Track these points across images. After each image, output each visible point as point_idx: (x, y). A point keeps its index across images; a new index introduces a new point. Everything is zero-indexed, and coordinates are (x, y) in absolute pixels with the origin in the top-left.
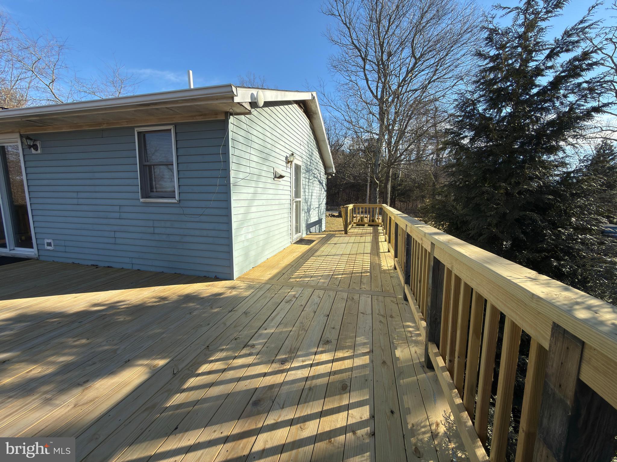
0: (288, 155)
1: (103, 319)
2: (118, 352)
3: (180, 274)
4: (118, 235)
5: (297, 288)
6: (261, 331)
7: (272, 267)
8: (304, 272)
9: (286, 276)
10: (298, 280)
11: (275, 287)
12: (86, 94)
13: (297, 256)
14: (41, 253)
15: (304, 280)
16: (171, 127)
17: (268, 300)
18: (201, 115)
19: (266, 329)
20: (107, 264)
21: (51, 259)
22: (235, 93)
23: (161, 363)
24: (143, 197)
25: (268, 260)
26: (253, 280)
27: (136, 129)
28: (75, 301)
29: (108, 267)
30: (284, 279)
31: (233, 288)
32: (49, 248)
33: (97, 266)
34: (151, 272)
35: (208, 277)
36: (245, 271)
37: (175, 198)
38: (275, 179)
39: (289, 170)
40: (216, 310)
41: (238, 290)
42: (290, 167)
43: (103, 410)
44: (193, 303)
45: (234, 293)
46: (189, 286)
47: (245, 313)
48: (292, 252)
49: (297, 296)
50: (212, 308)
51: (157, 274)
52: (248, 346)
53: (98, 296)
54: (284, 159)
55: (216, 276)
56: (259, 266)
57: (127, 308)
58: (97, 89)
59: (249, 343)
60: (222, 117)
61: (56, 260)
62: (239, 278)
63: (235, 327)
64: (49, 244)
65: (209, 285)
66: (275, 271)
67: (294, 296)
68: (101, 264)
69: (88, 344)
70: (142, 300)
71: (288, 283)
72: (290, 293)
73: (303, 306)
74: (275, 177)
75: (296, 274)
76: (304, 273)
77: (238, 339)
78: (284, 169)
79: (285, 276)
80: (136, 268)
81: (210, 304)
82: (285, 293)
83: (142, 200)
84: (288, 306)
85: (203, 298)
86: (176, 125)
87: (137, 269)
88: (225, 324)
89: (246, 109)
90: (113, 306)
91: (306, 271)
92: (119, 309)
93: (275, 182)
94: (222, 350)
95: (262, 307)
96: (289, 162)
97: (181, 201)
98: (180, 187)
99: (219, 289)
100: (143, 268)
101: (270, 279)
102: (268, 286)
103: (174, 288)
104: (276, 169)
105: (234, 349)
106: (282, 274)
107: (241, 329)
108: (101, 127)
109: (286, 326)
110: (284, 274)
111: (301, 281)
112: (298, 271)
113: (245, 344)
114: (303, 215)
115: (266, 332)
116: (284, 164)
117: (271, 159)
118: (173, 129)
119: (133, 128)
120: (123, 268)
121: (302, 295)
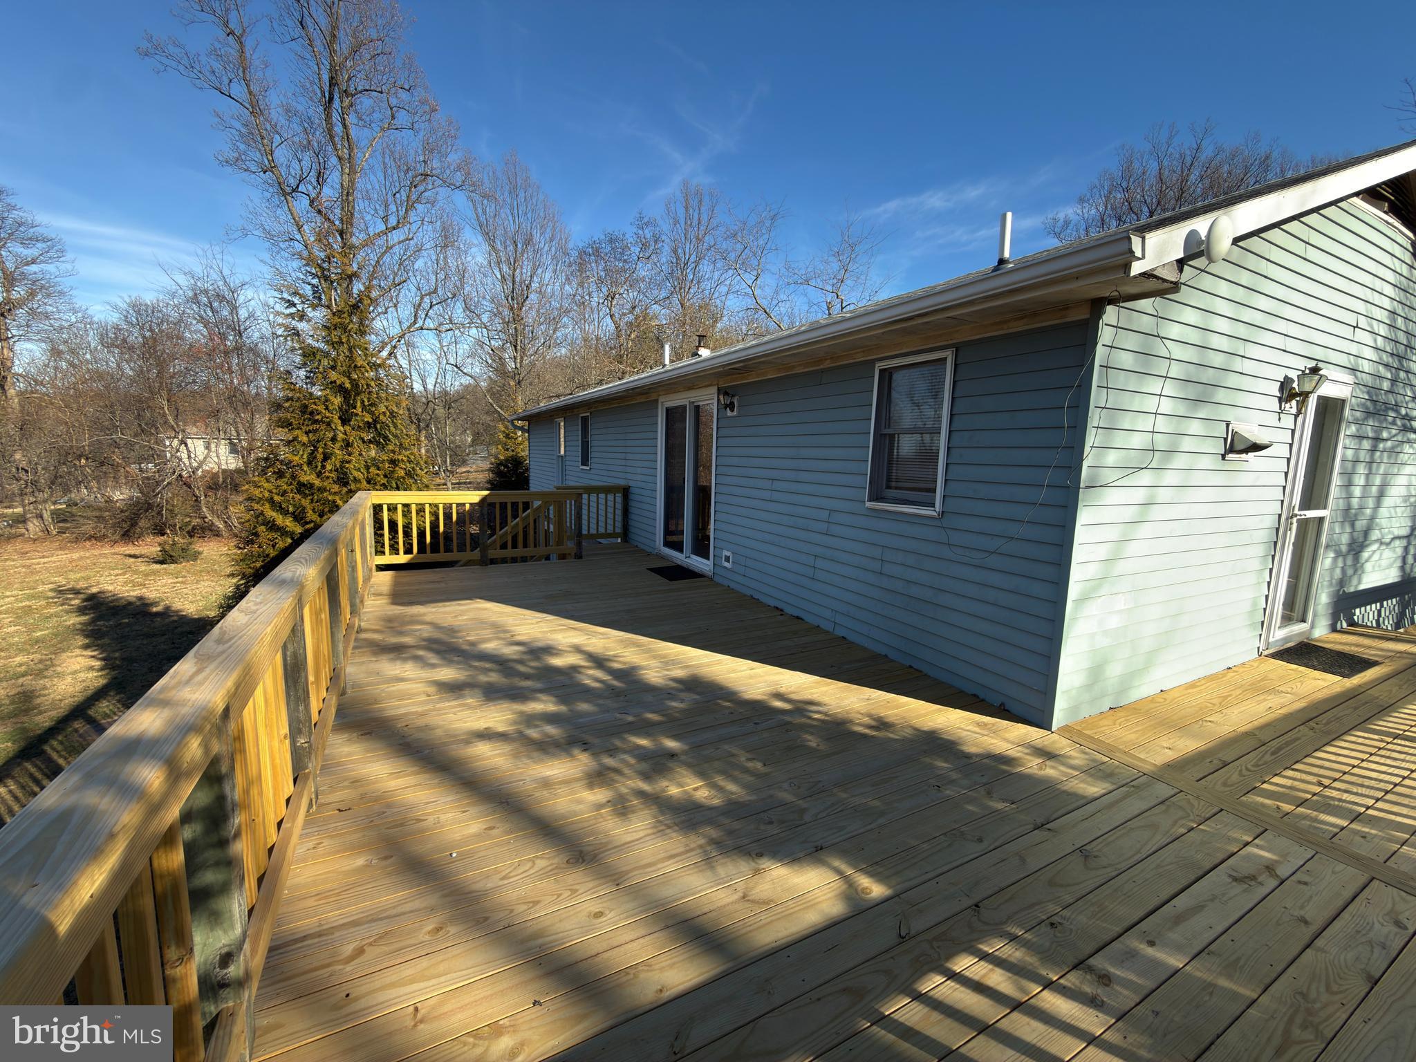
0: (1293, 375)
1: (787, 731)
2: (807, 818)
3: (921, 671)
4: (820, 563)
5: (1283, 842)
6: (1133, 942)
7: (1181, 727)
8: (1320, 784)
9: (1235, 777)
10: (1287, 807)
11: (1189, 801)
12: (797, 286)
13: (1284, 711)
14: (718, 571)
15: (1315, 820)
16: (949, 355)
17: (1159, 840)
18: (1022, 318)
19: (1151, 943)
20: (796, 613)
21: (726, 583)
22: (1138, 253)
23: (876, 890)
24: (870, 500)
25: (1165, 696)
26: (1110, 750)
27: (877, 365)
28: (751, 677)
29: (798, 618)
30: (1225, 784)
31: (1048, 755)
32: (726, 564)
33: (782, 610)
34: (865, 649)
35: (983, 700)
36: (1085, 712)
37: (933, 505)
38: (1230, 456)
39: (1288, 421)
40: (1000, 806)
41: (1062, 768)
42: (1294, 411)
43: (780, 935)
44: (946, 761)
45: (1050, 771)
46: (939, 710)
47: (1083, 852)
48: (1260, 688)
49: (1283, 871)
50: (989, 794)
51: (876, 657)
52: (1090, 969)
53: (781, 677)
54: (1275, 389)
55: (1002, 704)
56: (1134, 709)
57: (823, 721)
58: (812, 274)
59: (1092, 961)
60: (1082, 314)
61: (732, 585)
62: (1066, 730)
63: (1052, 883)
64: (727, 559)
65: (986, 725)
66: (1188, 745)
67: (1270, 868)
68: (789, 610)
69: (766, 774)
70: (848, 712)
71: (1244, 805)
72: (1249, 849)
73: (1314, 928)
74: (1231, 450)
75: (1276, 780)
76: (1318, 789)
77: (1059, 928)
78: (1272, 419)
79: (1232, 774)
80: (840, 632)
81: (984, 780)
82: (1230, 840)
83: (868, 504)
84: (1242, 899)
85: (968, 756)
86: (958, 349)
87: (841, 635)
88: (1023, 860)
89: (1164, 280)
90: (802, 707)
91: (1326, 782)
92: (810, 718)
93: (1227, 466)
94: (1013, 938)
95: (1138, 857)
96: (1292, 396)
97: (945, 514)
98: (949, 483)
99: (1010, 746)
100: (851, 637)
101: (1171, 767)
102: (1163, 791)
103: (905, 704)
104: (1236, 426)
105: (1048, 957)
106: (1217, 763)
107: (1069, 899)
108: (822, 367)
109: (1231, 968)
110: (1225, 765)
111: (1306, 817)
112: (1289, 773)
113: (1081, 957)
114: (1326, 561)
115: (1150, 951)
116: (1275, 404)
117: (1221, 395)
118: (950, 356)
119: (873, 362)
120: (818, 626)
121: (1306, 878)
